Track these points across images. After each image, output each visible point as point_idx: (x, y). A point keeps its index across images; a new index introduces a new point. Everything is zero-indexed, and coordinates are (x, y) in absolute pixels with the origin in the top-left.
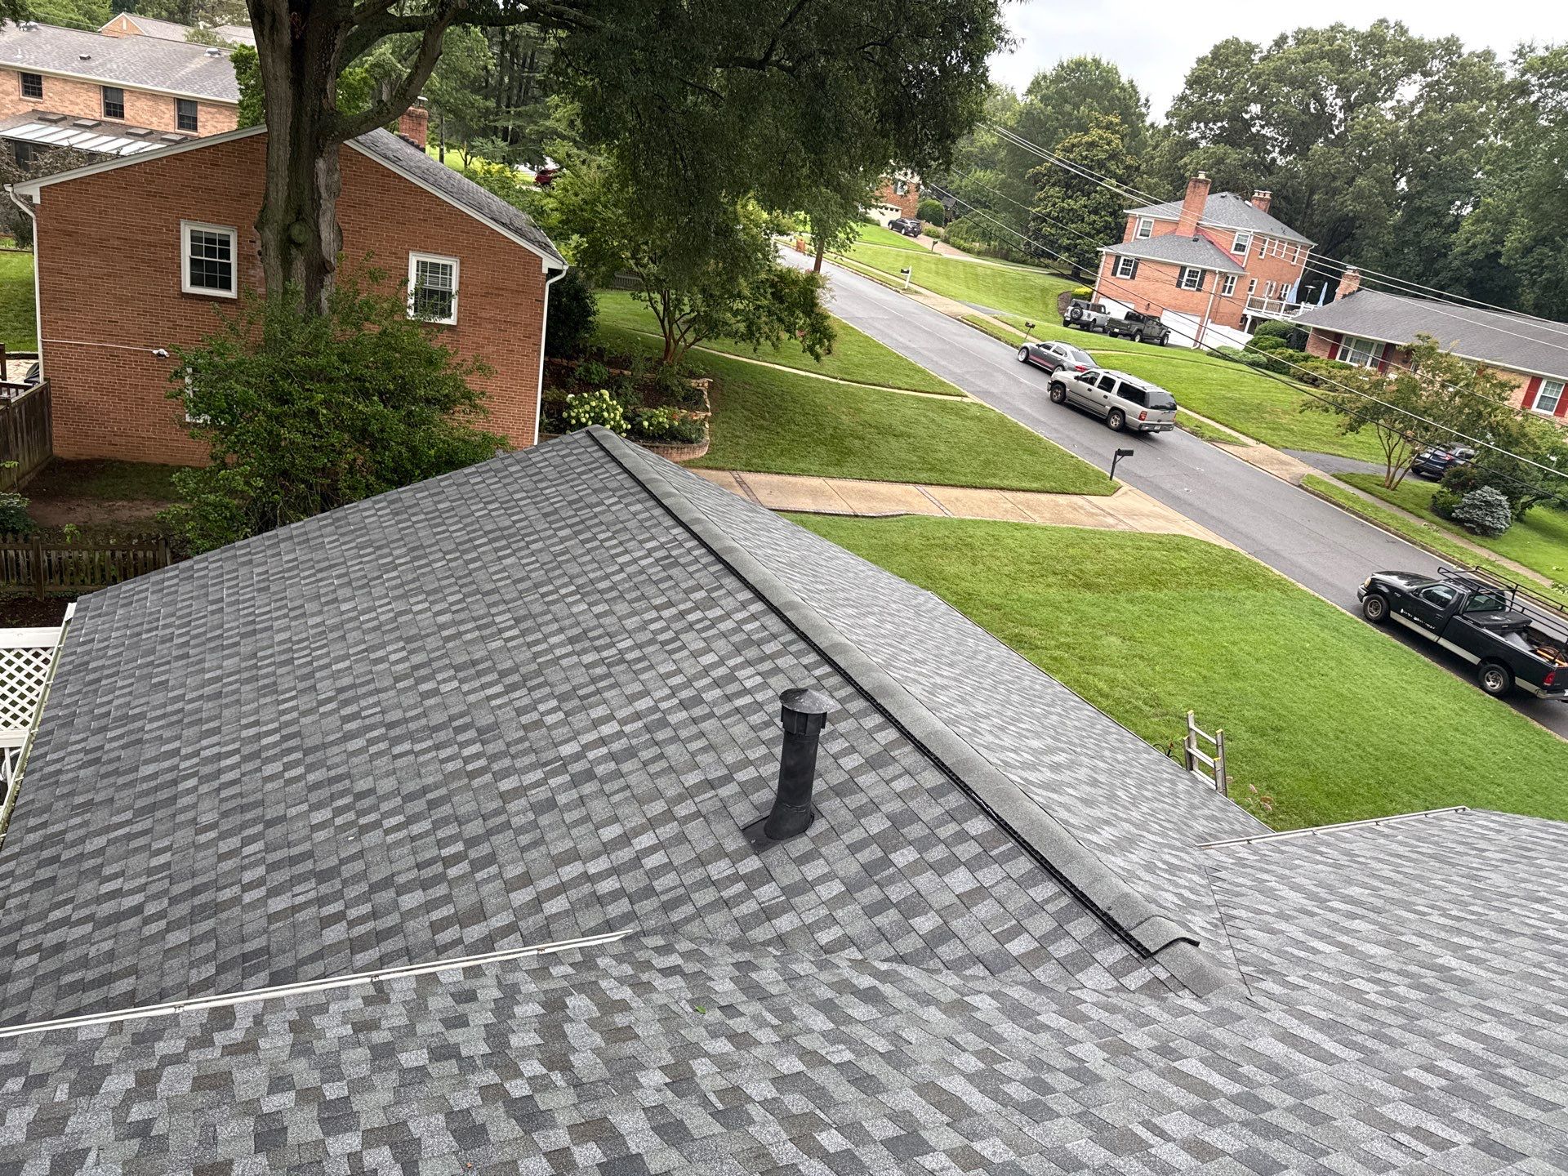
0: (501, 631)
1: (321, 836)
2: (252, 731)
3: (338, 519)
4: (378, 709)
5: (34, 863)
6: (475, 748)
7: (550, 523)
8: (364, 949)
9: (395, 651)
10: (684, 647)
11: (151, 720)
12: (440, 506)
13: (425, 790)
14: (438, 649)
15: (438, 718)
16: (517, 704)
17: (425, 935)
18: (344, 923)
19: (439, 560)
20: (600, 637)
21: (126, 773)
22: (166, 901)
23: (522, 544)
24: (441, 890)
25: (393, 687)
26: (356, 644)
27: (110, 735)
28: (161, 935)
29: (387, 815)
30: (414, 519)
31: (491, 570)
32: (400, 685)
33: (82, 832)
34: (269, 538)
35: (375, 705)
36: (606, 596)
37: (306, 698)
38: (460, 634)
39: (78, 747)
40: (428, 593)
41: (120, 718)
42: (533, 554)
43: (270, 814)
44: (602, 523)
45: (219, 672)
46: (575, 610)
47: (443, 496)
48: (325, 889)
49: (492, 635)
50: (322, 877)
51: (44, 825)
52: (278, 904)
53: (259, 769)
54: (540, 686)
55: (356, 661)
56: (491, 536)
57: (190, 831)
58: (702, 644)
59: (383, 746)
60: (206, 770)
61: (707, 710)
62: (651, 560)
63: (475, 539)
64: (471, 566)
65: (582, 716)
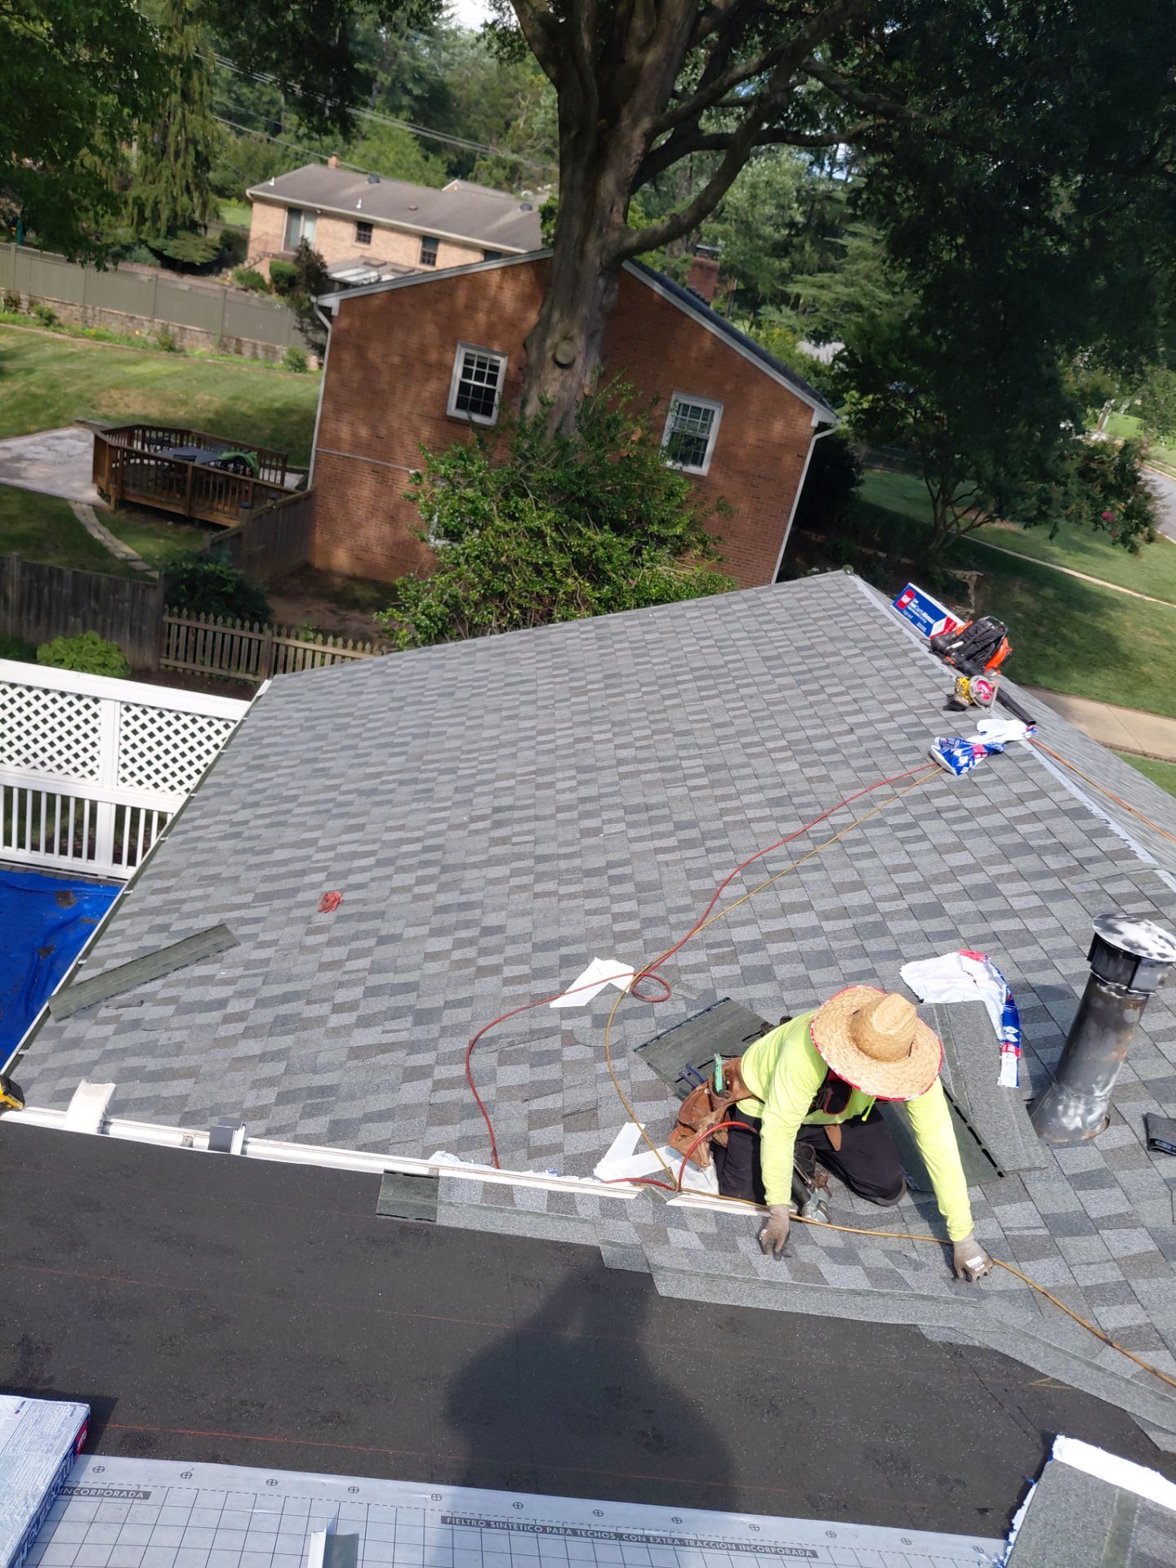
0: (686, 777)
1: (433, 967)
2: (395, 835)
3: (538, 637)
4: (531, 838)
5: (146, 927)
6: (629, 906)
7: (769, 668)
8: (443, 1122)
9: (564, 779)
10: (923, 838)
11: (301, 805)
12: (648, 637)
13: (561, 942)
14: (611, 785)
15: (596, 861)
16: (689, 864)
17: (519, 1126)
18: (429, 1082)
19: (634, 691)
20: (809, 805)
21: (260, 853)
22: (253, 1001)
23: (732, 686)
24: (551, 1072)
25: (552, 816)
26: (527, 764)
27: (260, 811)
28: (233, 1040)
29: (509, 961)
30: (617, 646)
31: (689, 709)
32: (561, 816)
33: (199, 905)
34: (466, 646)
35: (529, 832)
36: (823, 759)
37: (459, 811)
38: (638, 773)
39: (226, 817)
40: (614, 724)
41: (274, 797)
42: (742, 699)
43: (387, 929)
44: (834, 675)
45: (381, 769)
46: (782, 767)
47: (654, 627)
48: (420, 1033)
49: (675, 780)
50: (423, 1017)
51: (167, 890)
52: (364, 1037)
53: (389, 877)
54: (722, 849)
55: (523, 782)
56: (697, 673)
57: (300, 929)
58: (952, 839)
59: (526, 880)
60: (337, 867)
61: (950, 927)
62: (892, 725)
63: (679, 674)
64: (667, 703)
65: (769, 895)
